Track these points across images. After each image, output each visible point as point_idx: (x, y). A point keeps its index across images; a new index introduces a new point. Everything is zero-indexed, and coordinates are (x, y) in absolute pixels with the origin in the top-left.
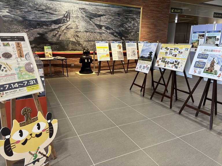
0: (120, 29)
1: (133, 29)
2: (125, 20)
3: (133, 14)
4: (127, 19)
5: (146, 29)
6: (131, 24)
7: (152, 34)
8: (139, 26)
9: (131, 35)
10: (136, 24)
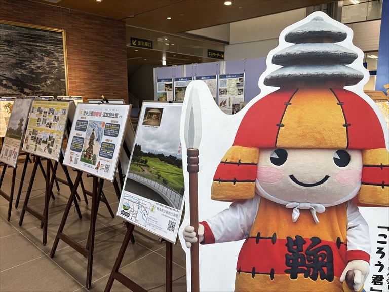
0: (16, 72)
1: (48, 73)
2: (28, 55)
3: (44, 42)
4: (30, 51)
5: (81, 73)
6: (42, 63)
7: (95, 82)
8: (63, 67)
9: (46, 84)
10: (56, 63)
